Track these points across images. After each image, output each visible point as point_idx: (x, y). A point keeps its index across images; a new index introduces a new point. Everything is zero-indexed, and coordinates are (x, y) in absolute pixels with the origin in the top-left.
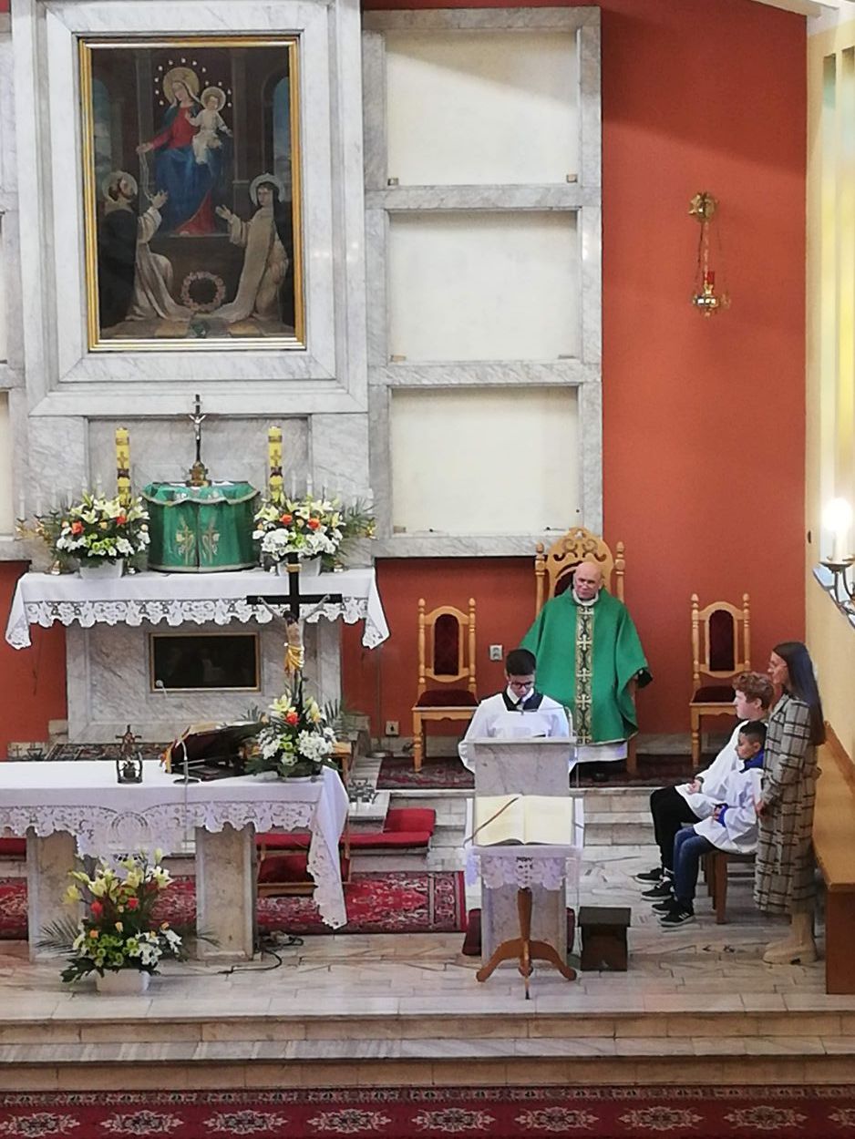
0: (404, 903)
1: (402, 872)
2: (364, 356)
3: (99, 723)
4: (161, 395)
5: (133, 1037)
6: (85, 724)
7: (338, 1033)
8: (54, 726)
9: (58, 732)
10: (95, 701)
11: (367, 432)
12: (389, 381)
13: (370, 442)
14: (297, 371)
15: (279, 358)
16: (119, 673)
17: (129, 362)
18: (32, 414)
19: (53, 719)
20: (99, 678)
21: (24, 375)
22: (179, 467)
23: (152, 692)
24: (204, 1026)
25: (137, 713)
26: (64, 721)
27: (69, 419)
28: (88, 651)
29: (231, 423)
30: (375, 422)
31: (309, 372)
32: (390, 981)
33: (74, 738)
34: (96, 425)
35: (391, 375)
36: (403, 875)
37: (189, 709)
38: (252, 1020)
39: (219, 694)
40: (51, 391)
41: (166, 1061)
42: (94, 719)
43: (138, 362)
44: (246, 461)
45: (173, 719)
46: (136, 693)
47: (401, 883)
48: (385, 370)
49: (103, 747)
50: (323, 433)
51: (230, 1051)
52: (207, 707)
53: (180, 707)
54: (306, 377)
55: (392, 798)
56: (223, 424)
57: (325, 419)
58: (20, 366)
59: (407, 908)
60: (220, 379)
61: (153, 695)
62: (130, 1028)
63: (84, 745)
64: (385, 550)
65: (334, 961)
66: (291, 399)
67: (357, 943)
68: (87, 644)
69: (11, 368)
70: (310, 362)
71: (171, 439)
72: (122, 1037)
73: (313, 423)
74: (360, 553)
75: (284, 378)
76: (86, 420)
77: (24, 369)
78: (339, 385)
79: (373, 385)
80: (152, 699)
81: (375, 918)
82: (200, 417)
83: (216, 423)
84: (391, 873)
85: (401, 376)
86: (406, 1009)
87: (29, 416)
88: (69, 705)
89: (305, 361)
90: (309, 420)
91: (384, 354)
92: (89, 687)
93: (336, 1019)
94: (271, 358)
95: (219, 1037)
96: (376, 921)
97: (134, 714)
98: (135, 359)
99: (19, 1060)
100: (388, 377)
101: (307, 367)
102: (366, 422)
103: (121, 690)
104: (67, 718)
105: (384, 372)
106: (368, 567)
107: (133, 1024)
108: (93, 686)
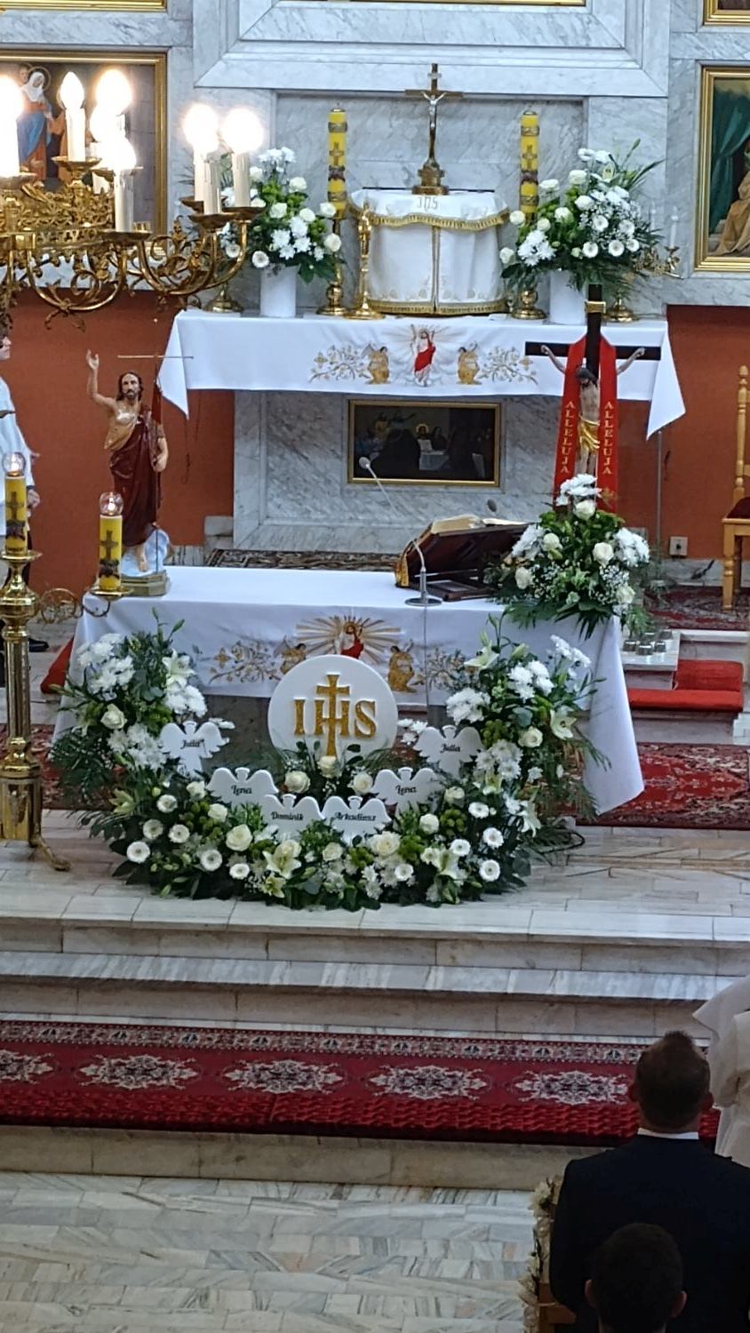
0: (714, 789)
1: (710, 746)
2: (667, 15)
3: (275, 522)
4: (380, 64)
5: (340, 955)
6: (257, 522)
7: (626, 962)
8: (213, 525)
9: (218, 533)
10: (271, 491)
11: (665, 126)
12: (698, 54)
13: (669, 139)
14: (571, 34)
15: (545, 15)
16: (305, 454)
17: (336, 14)
18: (199, 84)
19: (212, 514)
20: (277, 459)
21: (191, 28)
22: (399, 166)
23: (349, 482)
24: (440, 944)
25: (329, 511)
26: (230, 518)
27: (251, 94)
28: (264, 421)
29: (474, 108)
30: (675, 111)
31: (588, 38)
32: (697, 894)
33: (241, 541)
34: (287, 104)
35: (702, 46)
36: (712, 750)
37: (399, 507)
38: (507, 939)
39: (441, 489)
40: (227, 52)
41: (389, 990)
42: (268, 517)
43: (349, 15)
44: (494, 160)
45: (378, 522)
46: (328, 482)
47: (709, 760)
48: (693, 38)
49: (278, 555)
50: (603, 125)
51: (477, 981)
52: (426, 506)
53: (386, 504)
54: (583, 43)
55: (684, 642)
56: (465, 108)
57: (608, 106)
58: (185, 17)
59: (719, 795)
60: (462, 43)
61: (349, 487)
62: (336, 943)
63: (253, 552)
64: (682, 296)
65: (614, 862)
66: (561, 75)
67: (646, 840)
68: (263, 412)
69: (172, 19)
70: (590, 22)
71: (391, 126)
72: (325, 954)
73: (590, 111)
74: (646, 297)
75: (552, 45)
76: (274, 98)
77: (191, 20)
78: (629, 58)
79: (677, 59)
80: (349, 492)
81: (676, 807)
82: (437, 97)
83: (454, 106)
84: (692, 746)
85: (715, 47)
86: (722, 934)
87: (195, 87)
88: (236, 496)
89: (581, 20)
90: (585, 105)
91: (693, 15)
92: (263, 471)
93: (623, 942)
94: (536, 15)
95: (460, 959)
96: (678, 812)
97: (323, 512)
98: (344, 10)
99: (184, 979)
100: (698, 48)
101: (585, 30)
102: (663, 111)
103: (307, 478)
104: (232, 514)
105: (692, 41)
106: (657, 316)
107: (338, 937)
108: (269, 470)
